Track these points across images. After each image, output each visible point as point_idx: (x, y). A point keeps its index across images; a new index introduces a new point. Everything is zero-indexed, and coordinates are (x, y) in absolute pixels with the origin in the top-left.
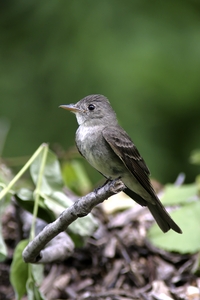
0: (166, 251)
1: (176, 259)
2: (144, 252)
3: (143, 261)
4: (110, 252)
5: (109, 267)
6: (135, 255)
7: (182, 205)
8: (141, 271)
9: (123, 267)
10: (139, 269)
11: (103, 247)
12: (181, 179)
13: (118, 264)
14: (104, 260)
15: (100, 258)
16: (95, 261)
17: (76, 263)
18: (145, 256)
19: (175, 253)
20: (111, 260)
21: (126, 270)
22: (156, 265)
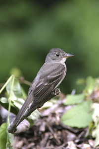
0: (71, 127)
1: (76, 131)
2: (60, 128)
3: (59, 133)
4: (43, 129)
5: (42, 136)
6: (55, 130)
7: (76, 104)
8: (59, 138)
9: (50, 136)
10: (58, 136)
11: (39, 126)
12: (74, 92)
13: (47, 135)
14: (40, 133)
15: (38, 132)
16: (35, 134)
17: (26, 135)
18: (61, 130)
19: (75, 128)
20: (43, 133)
21: (51, 137)
22: (67, 134)
